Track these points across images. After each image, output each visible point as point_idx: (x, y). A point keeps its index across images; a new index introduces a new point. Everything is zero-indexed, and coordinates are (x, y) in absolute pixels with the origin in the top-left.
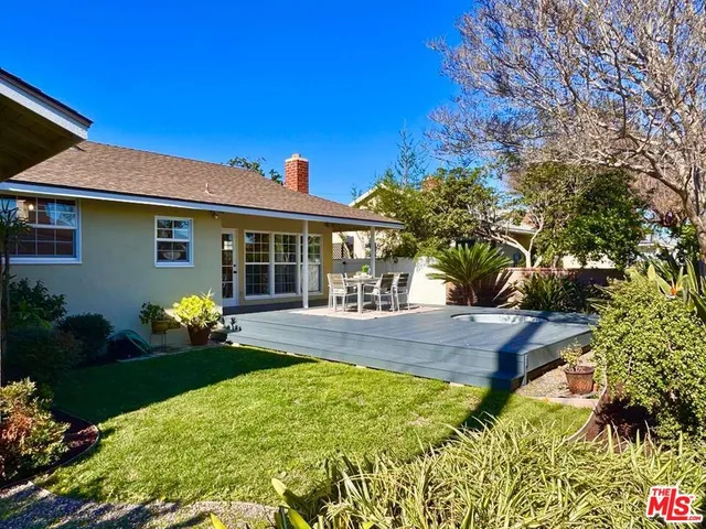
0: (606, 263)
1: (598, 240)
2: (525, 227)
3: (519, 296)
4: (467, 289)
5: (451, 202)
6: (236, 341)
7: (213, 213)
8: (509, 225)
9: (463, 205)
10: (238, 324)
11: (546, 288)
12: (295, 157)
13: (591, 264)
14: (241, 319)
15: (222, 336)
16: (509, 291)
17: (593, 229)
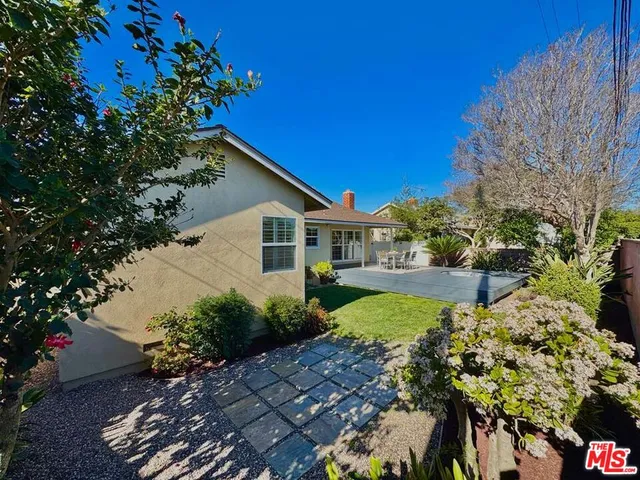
0: (519, 246)
1: (517, 236)
2: (472, 226)
3: (469, 262)
4: (443, 259)
5: (433, 215)
6: (341, 282)
7: (327, 225)
8: (462, 225)
9: (438, 216)
10: (339, 274)
11: (487, 258)
12: (348, 192)
13: (511, 247)
14: (340, 272)
15: (333, 280)
16: (464, 259)
17: (514, 230)
